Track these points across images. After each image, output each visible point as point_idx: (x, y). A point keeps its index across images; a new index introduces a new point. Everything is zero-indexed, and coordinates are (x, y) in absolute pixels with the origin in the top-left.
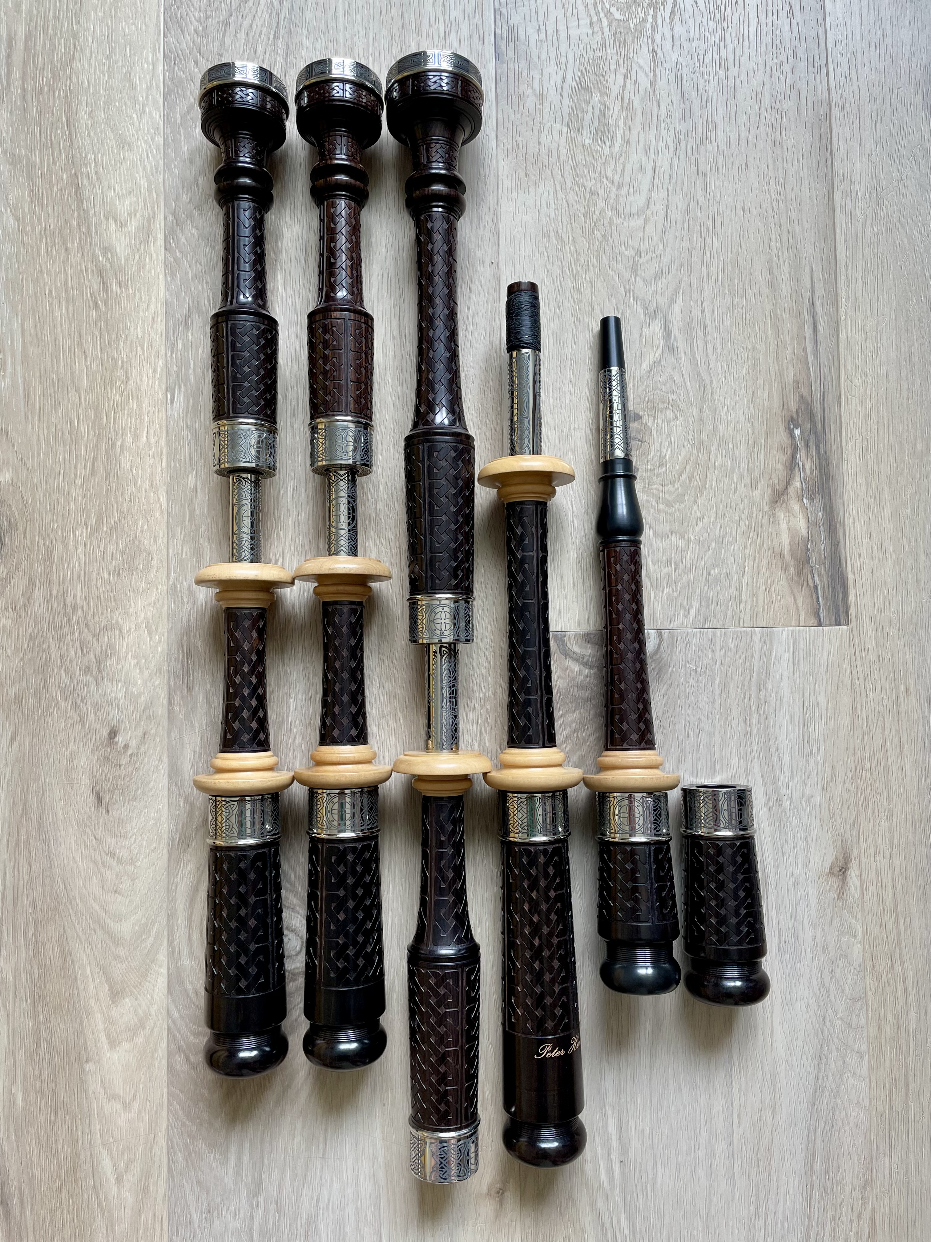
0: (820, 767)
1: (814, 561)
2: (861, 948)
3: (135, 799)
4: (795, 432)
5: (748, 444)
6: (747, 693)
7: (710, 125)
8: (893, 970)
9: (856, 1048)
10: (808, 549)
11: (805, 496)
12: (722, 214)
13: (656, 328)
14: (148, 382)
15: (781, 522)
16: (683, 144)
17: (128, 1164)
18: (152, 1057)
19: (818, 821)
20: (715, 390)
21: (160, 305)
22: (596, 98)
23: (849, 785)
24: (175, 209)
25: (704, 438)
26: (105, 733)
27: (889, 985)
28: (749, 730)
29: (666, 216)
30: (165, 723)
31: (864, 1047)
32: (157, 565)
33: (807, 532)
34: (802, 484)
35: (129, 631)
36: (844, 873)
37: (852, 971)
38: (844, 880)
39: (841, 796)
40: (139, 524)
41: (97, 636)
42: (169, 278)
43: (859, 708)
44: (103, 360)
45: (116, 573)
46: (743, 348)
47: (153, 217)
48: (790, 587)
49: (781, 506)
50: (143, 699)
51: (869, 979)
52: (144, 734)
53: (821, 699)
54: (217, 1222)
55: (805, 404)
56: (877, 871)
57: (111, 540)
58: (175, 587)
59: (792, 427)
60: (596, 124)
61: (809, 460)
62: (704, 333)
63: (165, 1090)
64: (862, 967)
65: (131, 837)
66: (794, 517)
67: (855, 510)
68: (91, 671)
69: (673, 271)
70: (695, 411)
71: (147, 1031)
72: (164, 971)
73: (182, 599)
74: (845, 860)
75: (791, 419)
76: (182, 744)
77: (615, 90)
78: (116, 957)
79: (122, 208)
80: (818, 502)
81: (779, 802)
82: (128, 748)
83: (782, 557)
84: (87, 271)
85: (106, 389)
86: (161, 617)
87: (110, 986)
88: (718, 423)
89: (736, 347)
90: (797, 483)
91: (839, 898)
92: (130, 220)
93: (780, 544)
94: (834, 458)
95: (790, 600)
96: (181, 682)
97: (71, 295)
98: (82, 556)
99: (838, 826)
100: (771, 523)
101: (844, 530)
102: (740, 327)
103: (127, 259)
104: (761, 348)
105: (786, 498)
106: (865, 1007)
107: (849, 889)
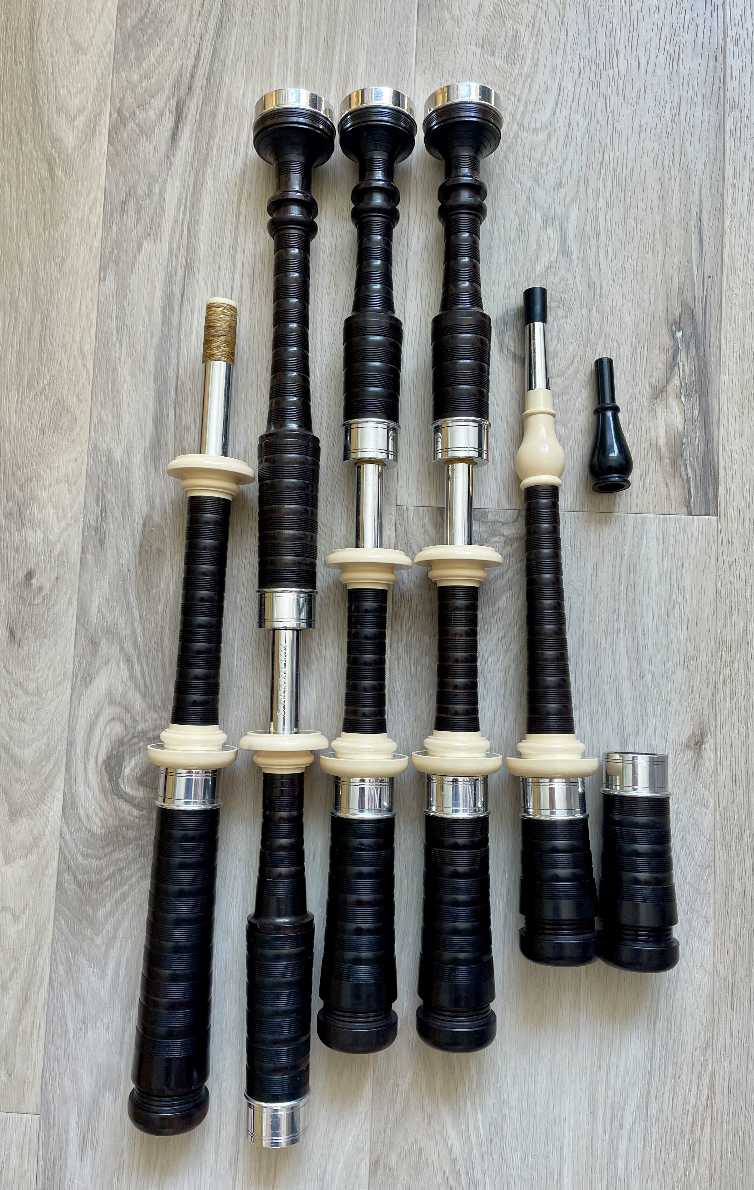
0: (682, 647)
2: (712, 818)
3: (45, 636)
4: (677, 335)
5: (632, 343)
6: (617, 574)
7: (613, 53)
8: (742, 841)
9: (703, 912)
10: (683, 443)
11: (683, 394)
12: (620, 133)
13: (552, 233)
14: (84, 260)
15: (659, 418)
16: (587, 70)
17: (13, 972)
18: (43, 874)
19: (678, 697)
20: (604, 292)
21: (99, 193)
22: (509, 23)
23: (709, 665)
24: (120, 108)
25: (592, 336)
26: (22, 575)
27: (738, 855)
28: (617, 608)
29: (567, 132)
30: (78, 569)
31: (711, 913)
32: (80, 426)
33: (682, 427)
34: (681, 383)
35: (50, 484)
36: (700, 746)
37: (703, 839)
38: (699, 754)
39: (701, 674)
40: (67, 387)
41: (22, 487)
42: (109, 168)
43: (723, 593)
44: (45, 239)
45: (42, 431)
46: (633, 255)
47: (100, 114)
48: (664, 477)
49: (660, 402)
50: (59, 546)
51: (719, 848)
52: (57, 578)
53: (688, 583)
54: (90, 1033)
55: (688, 310)
56: (731, 746)
57: (40, 399)
58: (95, 447)
59: (674, 329)
60: (507, 46)
61: (689, 361)
62: (597, 240)
63: (53, 906)
64: (712, 837)
65: (38, 671)
66: (672, 413)
67: (730, 409)
68: (13, 518)
69: (571, 182)
70: (584, 312)
71: (40, 849)
72: (61, 796)
73: (101, 457)
74: (701, 734)
75: (675, 322)
76: (92, 589)
77: (527, 18)
78: (17, 780)
79: (73, 104)
80: (695, 401)
81: (642, 675)
82: (42, 589)
83: (658, 449)
84: (37, 159)
85: (45, 264)
86: (80, 472)
87: (10, 806)
88: (605, 323)
89: (626, 254)
90: (676, 382)
91: (693, 770)
92: (79, 115)
94: (713, 360)
95: (663, 489)
96: (94, 533)
97: (21, 180)
98: (13, 413)
99: (697, 702)
100: (650, 417)
101: (718, 427)
102: (631, 235)
103: (74, 150)
104: (649, 256)
105: (665, 395)
106: (713, 874)
107: (704, 762)
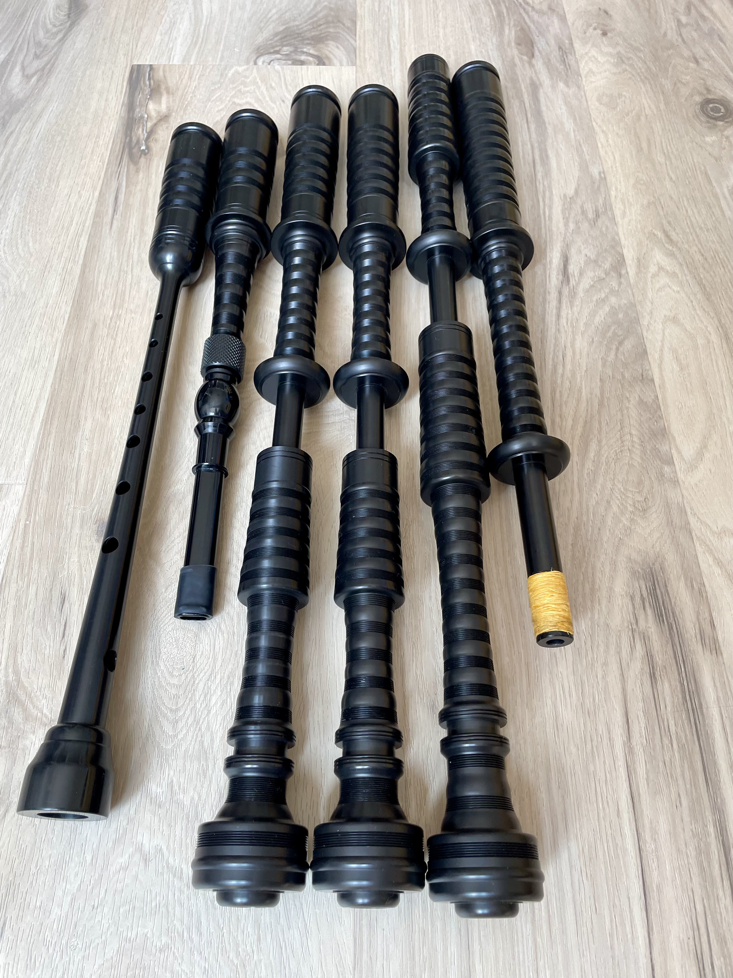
1: (147, 90)
93: (168, 98)
